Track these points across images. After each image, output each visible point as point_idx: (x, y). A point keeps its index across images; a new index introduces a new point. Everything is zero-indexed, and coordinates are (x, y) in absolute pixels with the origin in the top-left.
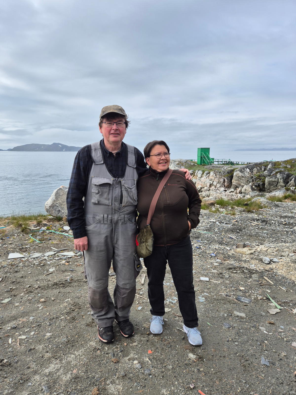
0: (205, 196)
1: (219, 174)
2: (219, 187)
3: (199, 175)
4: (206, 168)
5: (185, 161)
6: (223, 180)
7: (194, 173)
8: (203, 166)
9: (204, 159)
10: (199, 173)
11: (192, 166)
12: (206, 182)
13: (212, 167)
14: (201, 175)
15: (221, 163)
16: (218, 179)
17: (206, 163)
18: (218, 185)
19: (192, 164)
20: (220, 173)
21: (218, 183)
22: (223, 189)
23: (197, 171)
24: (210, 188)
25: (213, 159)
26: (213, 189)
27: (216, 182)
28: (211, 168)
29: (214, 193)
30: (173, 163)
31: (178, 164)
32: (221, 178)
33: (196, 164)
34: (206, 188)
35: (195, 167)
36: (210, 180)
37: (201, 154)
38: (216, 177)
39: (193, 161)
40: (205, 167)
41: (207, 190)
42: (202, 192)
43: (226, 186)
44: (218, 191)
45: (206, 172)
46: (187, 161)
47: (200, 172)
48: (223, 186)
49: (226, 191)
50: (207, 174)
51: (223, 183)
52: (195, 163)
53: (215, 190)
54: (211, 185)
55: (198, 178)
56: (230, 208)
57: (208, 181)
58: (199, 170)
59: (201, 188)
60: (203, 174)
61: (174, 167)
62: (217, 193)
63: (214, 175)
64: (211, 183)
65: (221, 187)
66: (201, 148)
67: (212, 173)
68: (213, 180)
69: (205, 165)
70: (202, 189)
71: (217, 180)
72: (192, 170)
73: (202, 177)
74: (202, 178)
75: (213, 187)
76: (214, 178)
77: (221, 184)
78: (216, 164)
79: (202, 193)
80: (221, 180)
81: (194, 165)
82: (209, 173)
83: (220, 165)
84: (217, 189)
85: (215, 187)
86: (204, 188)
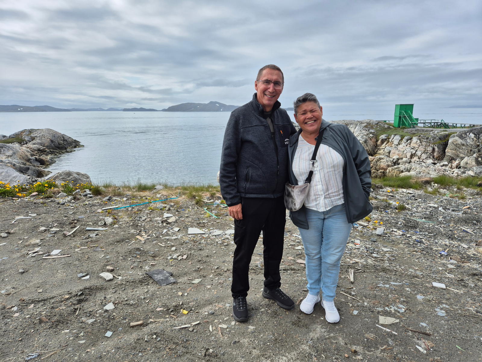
0: (404, 170)
1: (426, 140)
2: (424, 158)
3: (396, 142)
4: (407, 132)
5: (376, 122)
6: (431, 149)
7: (389, 139)
8: (401, 129)
9: (404, 120)
10: (396, 139)
11: (386, 129)
12: (405, 151)
13: (416, 130)
14: (398, 141)
15: (430, 125)
16: (423, 147)
17: (407, 125)
18: (424, 156)
19: (386, 126)
20: (427, 138)
21: (424, 152)
22: (430, 161)
23: (393, 136)
24: (412, 160)
25: (417, 119)
26: (416, 160)
27: (421, 151)
28: (414, 132)
29: (418, 166)
30: (358, 125)
31: (366, 126)
32: (429, 145)
33: (392, 127)
34: (404, 159)
35: (390, 131)
36: (412, 149)
37: (400, 113)
38: (420, 144)
39: (387, 122)
40: (406, 130)
41: (406, 162)
42: (399, 164)
43: (435, 157)
44: (423, 164)
45: (406, 138)
46: (379, 122)
47: (398, 138)
48: (431, 157)
49: (435, 164)
50: (407, 140)
51: (431, 154)
52: (390, 124)
53: (418, 162)
54: (412, 156)
55: (393, 145)
56: (455, 189)
57: (409, 149)
58: (395, 135)
59: (398, 159)
60: (401, 140)
61: (360, 131)
62: (422, 166)
63: (419, 141)
64: (413, 153)
65: (428, 158)
66: (401, 105)
67: (415, 139)
68: (417, 149)
69: (404, 128)
70: (400, 161)
71: (422, 149)
72: (386, 135)
73: (399, 144)
74: (401, 146)
76: (418, 147)
77: (428, 154)
78: (421, 127)
79: (399, 166)
80: (428, 149)
81: (389, 128)
82: (411, 139)
83: (426, 127)
84: (421, 161)
85: (419, 158)
86: (402, 159)
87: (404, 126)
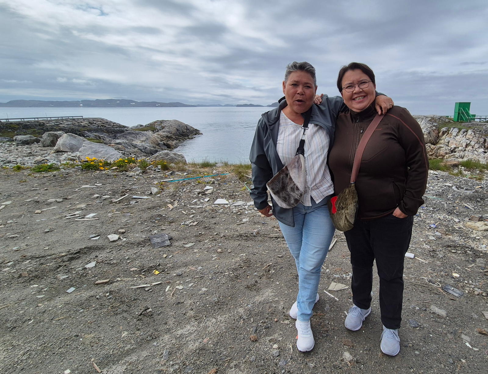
0: (459, 157)
1: (479, 133)
2: (477, 147)
3: (454, 134)
4: (464, 126)
5: (439, 117)
6: (483, 140)
7: (449, 131)
8: (459, 123)
9: (462, 115)
10: (454, 131)
11: (447, 123)
12: (462, 141)
13: (472, 124)
14: (456, 133)
15: (484, 121)
16: (477, 138)
17: (465, 119)
19: (447, 120)
20: (480, 131)
21: (477, 143)
22: (482, 150)
23: (452, 129)
24: (466, 149)
25: (474, 116)
26: (470, 149)
27: (475, 141)
28: (470, 126)
29: (470, 154)
30: (424, 119)
31: (430, 120)
32: (481, 137)
33: (452, 121)
34: (460, 148)
35: (450, 124)
36: (467, 139)
37: (459, 109)
38: (474, 136)
39: (449, 117)
40: (463, 124)
41: (461, 150)
42: (455, 152)
43: (486, 147)
44: (476, 152)
45: (463, 130)
46: (441, 117)
47: (456, 130)
48: (483, 147)
49: (485, 152)
50: (464, 132)
51: (483, 144)
52: (450, 119)
53: (472, 151)
54: (467, 145)
55: (452, 136)
57: (465, 140)
58: (454, 128)
59: (455, 148)
60: (459, 132)
61: (426, 124)
62: (474, 154)
63: (473, 133)
64: (468, 143)
65: (480, 148)
66: (460, 103)
67: (470, 132)
68: (471, 139)
69: (462, 122)
70: (456, 150)
72: (446, 128)
73: (457, 135)
74: (458, 137)
75: (470, 148)
77: (481, 144)
78: (477, 122)
79: (455, 153)
80: (481, 140)
81: (449, 122)
82: (467, 131)
83: (482, 122)
84: (474, 149)
86: (458, 148)
87: (462, 121)
